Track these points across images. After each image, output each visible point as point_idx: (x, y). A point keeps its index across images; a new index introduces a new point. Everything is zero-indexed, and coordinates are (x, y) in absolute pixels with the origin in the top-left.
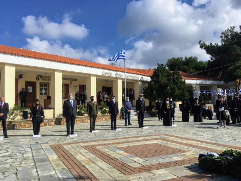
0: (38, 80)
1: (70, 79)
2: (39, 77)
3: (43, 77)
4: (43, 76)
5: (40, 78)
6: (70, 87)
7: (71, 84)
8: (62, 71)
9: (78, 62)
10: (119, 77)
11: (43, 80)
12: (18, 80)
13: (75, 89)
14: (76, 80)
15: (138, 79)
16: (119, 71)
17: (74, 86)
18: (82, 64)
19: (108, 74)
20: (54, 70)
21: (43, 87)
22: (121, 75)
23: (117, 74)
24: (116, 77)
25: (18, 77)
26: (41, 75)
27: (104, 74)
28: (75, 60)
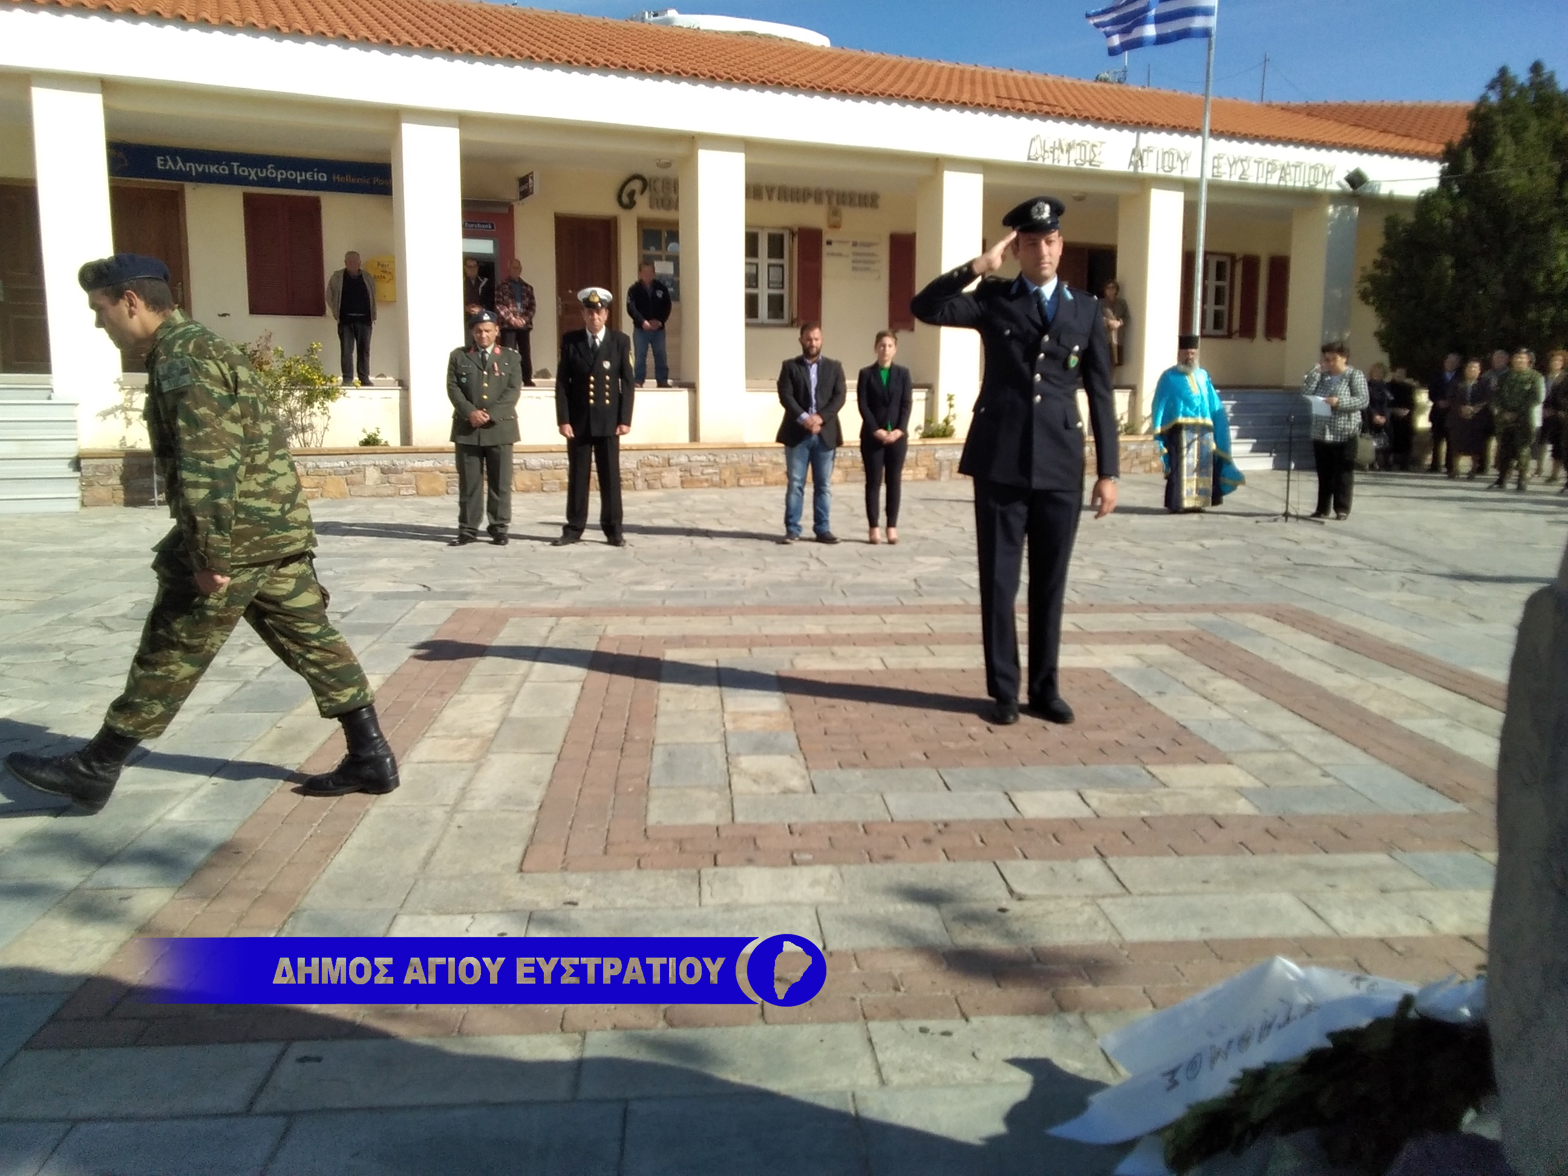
0: (631, 205)
1: (830, 193)
2: (636, 185)
3: (659, 185)
4: (656, 180)
5: (642, 192)
6: (826, 249)
7: (835, 226)
8: (747, 145)
9: (880, 75)
10: (1161, 172)
11: (660, 204)
12: (511, 208)
13: (861, 263)
14: (869, 200)
15: (1320, 187)
16: (1161, 128)
17: (855, 244)
18: (891, 86)
19: (1075, 154)
20: (692, 141)
21: (658, 253)
22: (1179, 157)
23: (1149, 150)
24: (1132, 169)
25: (511, 193)
26: (646, 176)
27: (1040, 152)
28: (869, 65)
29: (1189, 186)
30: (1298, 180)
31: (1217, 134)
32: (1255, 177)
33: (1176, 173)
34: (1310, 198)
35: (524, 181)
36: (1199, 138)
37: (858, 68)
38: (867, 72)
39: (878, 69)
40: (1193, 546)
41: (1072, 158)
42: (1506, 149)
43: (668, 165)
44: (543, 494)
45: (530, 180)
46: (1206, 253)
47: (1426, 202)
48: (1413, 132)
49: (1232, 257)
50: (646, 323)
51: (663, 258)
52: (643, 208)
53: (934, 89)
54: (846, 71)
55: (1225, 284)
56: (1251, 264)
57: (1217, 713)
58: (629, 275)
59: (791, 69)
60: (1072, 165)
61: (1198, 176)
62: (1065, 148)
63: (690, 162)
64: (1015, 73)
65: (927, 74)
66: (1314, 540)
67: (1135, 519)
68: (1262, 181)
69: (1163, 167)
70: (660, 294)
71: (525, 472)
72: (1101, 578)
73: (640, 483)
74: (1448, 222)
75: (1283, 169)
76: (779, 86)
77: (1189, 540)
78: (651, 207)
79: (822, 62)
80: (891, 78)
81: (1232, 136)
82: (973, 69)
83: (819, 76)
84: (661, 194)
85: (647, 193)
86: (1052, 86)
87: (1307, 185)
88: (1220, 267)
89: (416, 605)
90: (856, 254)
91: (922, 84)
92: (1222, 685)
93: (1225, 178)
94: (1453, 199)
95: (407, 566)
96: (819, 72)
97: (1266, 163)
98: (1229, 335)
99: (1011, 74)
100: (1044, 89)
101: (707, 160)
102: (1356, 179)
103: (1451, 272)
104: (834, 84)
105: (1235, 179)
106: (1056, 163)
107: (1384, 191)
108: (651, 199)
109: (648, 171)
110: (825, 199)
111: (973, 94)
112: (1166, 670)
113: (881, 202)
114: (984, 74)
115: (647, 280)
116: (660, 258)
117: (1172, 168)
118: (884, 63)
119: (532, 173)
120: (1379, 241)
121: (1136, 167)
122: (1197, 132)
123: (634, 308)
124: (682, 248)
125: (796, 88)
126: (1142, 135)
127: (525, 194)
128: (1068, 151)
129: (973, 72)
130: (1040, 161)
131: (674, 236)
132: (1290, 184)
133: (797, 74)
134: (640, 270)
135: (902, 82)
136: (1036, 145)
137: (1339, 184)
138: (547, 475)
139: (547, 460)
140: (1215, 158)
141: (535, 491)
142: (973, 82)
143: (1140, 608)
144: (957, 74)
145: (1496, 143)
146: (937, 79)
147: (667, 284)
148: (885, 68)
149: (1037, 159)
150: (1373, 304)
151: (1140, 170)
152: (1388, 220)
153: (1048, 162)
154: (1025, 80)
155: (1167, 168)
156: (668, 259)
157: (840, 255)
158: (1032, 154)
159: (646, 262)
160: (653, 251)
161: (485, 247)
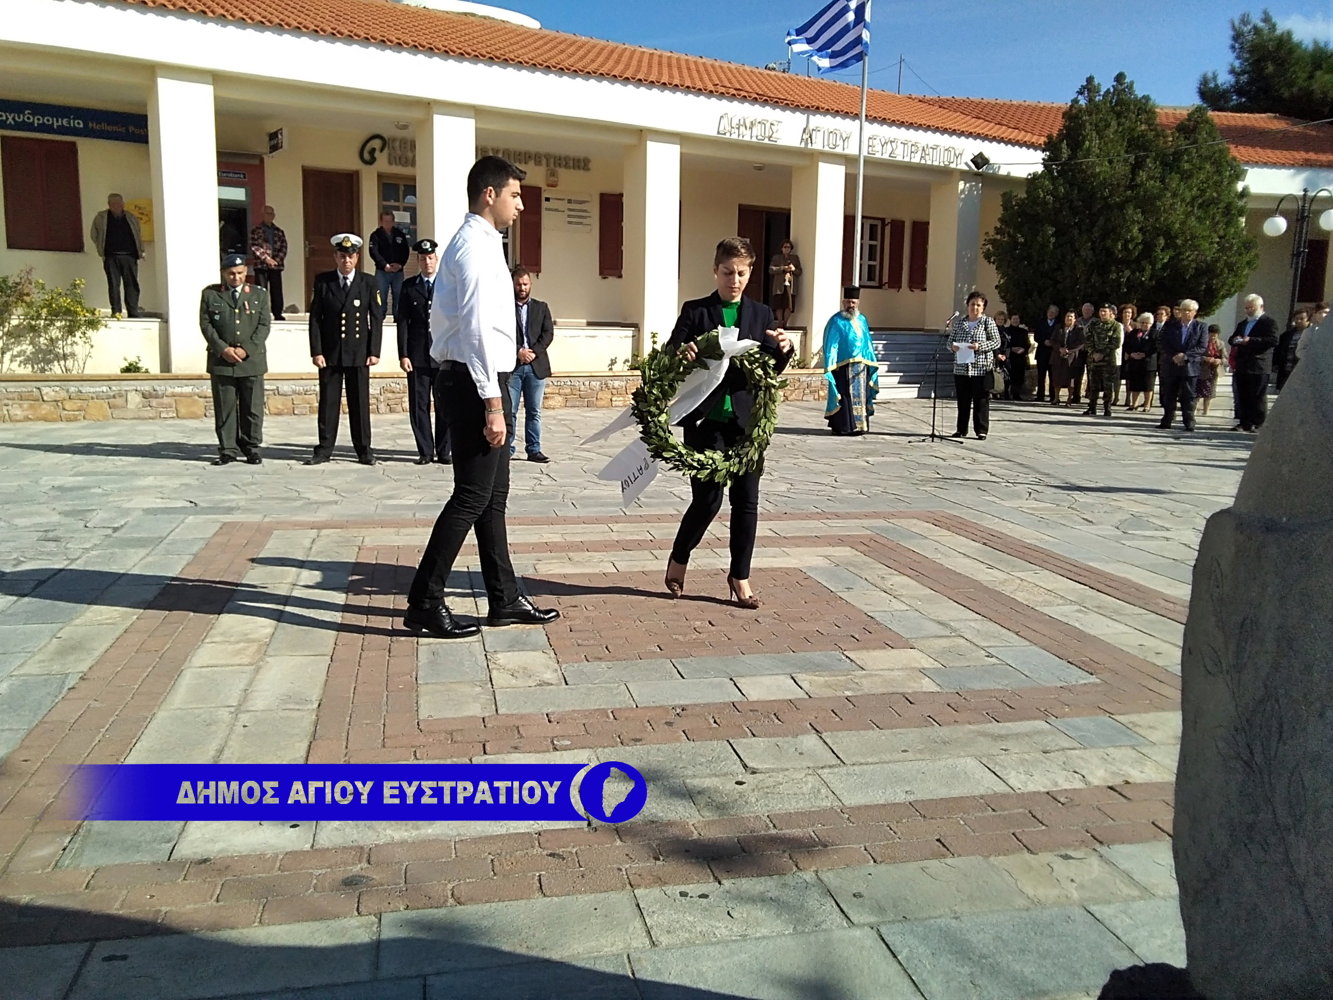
0: (372, 161)
1: (548, 157)
3: (397, 144)
5: (382, 150)
7: (553, 185)
8: (477, 112)
9: (591, 56)
10: (827, 149)
11: (398, 160)
12: (262, 161)
13: (576, 217)
14: (581, 164)
15: (953, 166)
16: (827, 112)
17: (570, 201)
18: (602, 66)
19: (757, 130)
20: (428, 106)
21: (397, 204)
22: (841, 136)
23: (816, 130)
24: (803, 145)
25: (262, 147)
26: (385, 136)
27: (728, 128)
28: (581, 47)
29: (849, 161)
30: (936, 160)
31: (872, 119)
32: (901, 155)
33: (839, 150)
34: (945, 174)
35: (273, 136)
36: (858, 122)
37: (572, 49)
38: (581, 53)
39: (589, 51)
40: (861, 463)
41: (754, 134)
42: (1092, 142)
43: (405, 127)
44: (293, 417)
45: (280, 136)
46: (863, 217)
47: (1033, 181)
48: (1021, 126)
49: (883, 220)
50: (388, 266)
51: (401, 208)
52: (383, 164)
53: (638, 71)
54: (562, 52)
55: (877, 243)
56: (897, 226)
57: (897, 605)
58: (370, 222)
59: (514, 47)
60: (754, 139)
61: (857, 153)
62: (748, 125)
63: (427, 125)
64: (704, 60)
65: (631, 57)
66: (957, 457)
67: (811, 439)
68: (907, 159)
69: (828, 145)
70: (399, 240)
71: (278, 397)
72: (789, 490)
73: (382, 407)
74: (1049, 198)
75: (923, 149)
76: (505, 62)
77: (857, 457)
78: (390, 163)
79: (541, 42)
80: (601, 59)
81: (884, 121)
82: (669, 54)
83: (539, 55)
84: (399, 152)
85: (386, 151)
86: (735, 71)
87: (942, 164)
88: (873, 228)
89: (185, 518)
90: (570, 210)
91: (628, 66)
92: (898, 581)
93: (878, 155)
94: (1053, 180)
95: (175, 483)
96: (539, 52)
97: (910, 144)
98: (880, 287)
99: (700, 60)
100: (730, 75)
101: (441, 123)
102: (980, 160)
103: (1053, 240)
104: (553, 62)
105: (886, 156)
106: (741, 138)
107: (1003, 172)
108: (389, 155)
109: (388, 132)
110: (544, 162)
111: (671, 76)
112: (851, 569)
113: (591, 166)
114: (678, 60)
115: (387, 227)
116: (397, 209)
117: (835, 146)
118: (594, 47)
119: (281, 129)
120: (999, 212)
121: (807, 144)
122: (856, 116)
123: (376, 252)
124: (419, 200)
125: (520, 65)
126: (811, 117)
127: (274, 148)
128: (751, 128)
129: (669, 58)
130: (728, 136)
131: (411, 190)
132: (929, 162)
133: (520, 52)
134: (381, 218)
135: (611, 63)
136: (725, 122)
137: (966, 164)
138: (298, 399)
139: (298, 386)
140: (870, 138)
141: (287, 414)
142: (670, 66)
143: (824, 515)
144: (656, 60)
145: (1084, 138)
146: (640, 61)
147: (404, 231)
148: (596, 51)
149: (725, 134)
150: (994, 263)
151: (809, 146)
152: (1004, 195)
153: (735, 136)
154: (713, 66)
155: (831, 146)
156: (406, 209)
157: (556, 210)
158: (721, 129)
159: (385, 212)
160: (392, 203)
161: (238, 194)
